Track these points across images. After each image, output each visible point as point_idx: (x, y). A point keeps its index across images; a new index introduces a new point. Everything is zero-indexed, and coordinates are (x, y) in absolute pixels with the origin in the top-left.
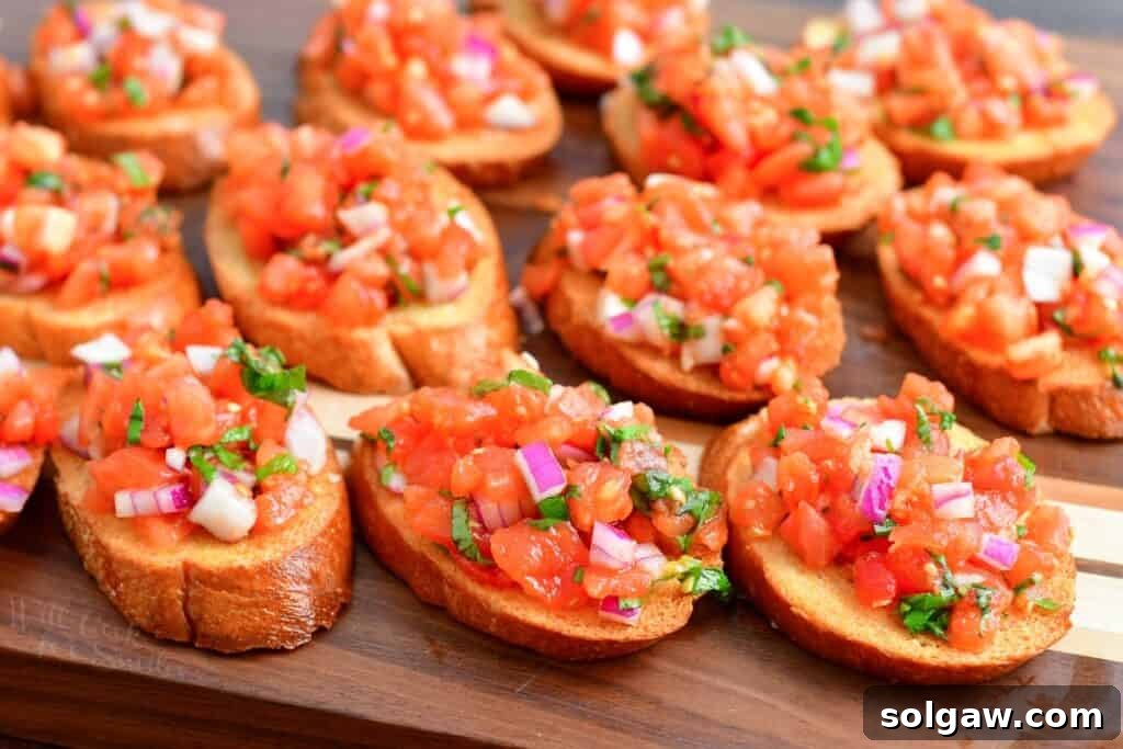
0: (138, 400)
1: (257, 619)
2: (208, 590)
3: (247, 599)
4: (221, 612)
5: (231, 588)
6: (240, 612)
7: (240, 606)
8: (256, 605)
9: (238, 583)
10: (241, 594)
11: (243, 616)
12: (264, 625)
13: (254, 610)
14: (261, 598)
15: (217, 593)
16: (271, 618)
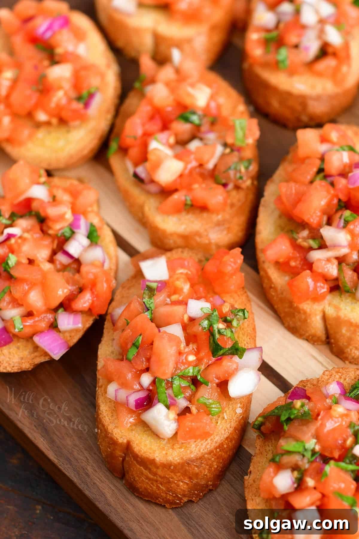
0: (141, 335)
1: (155, 488)
2: (135, 462)
3: (152, 477)
4: (138, 476)
5: (146, 468)
6: (147, 481)
7: (147, 478)
8: (157, 481)
9: (150, 467)
10: (150, 473)
11: (148, 483)
12: (158, 492)
13: (155, 483)
14: (159, 479)
15: (138, 466)
16: (162, 490)
